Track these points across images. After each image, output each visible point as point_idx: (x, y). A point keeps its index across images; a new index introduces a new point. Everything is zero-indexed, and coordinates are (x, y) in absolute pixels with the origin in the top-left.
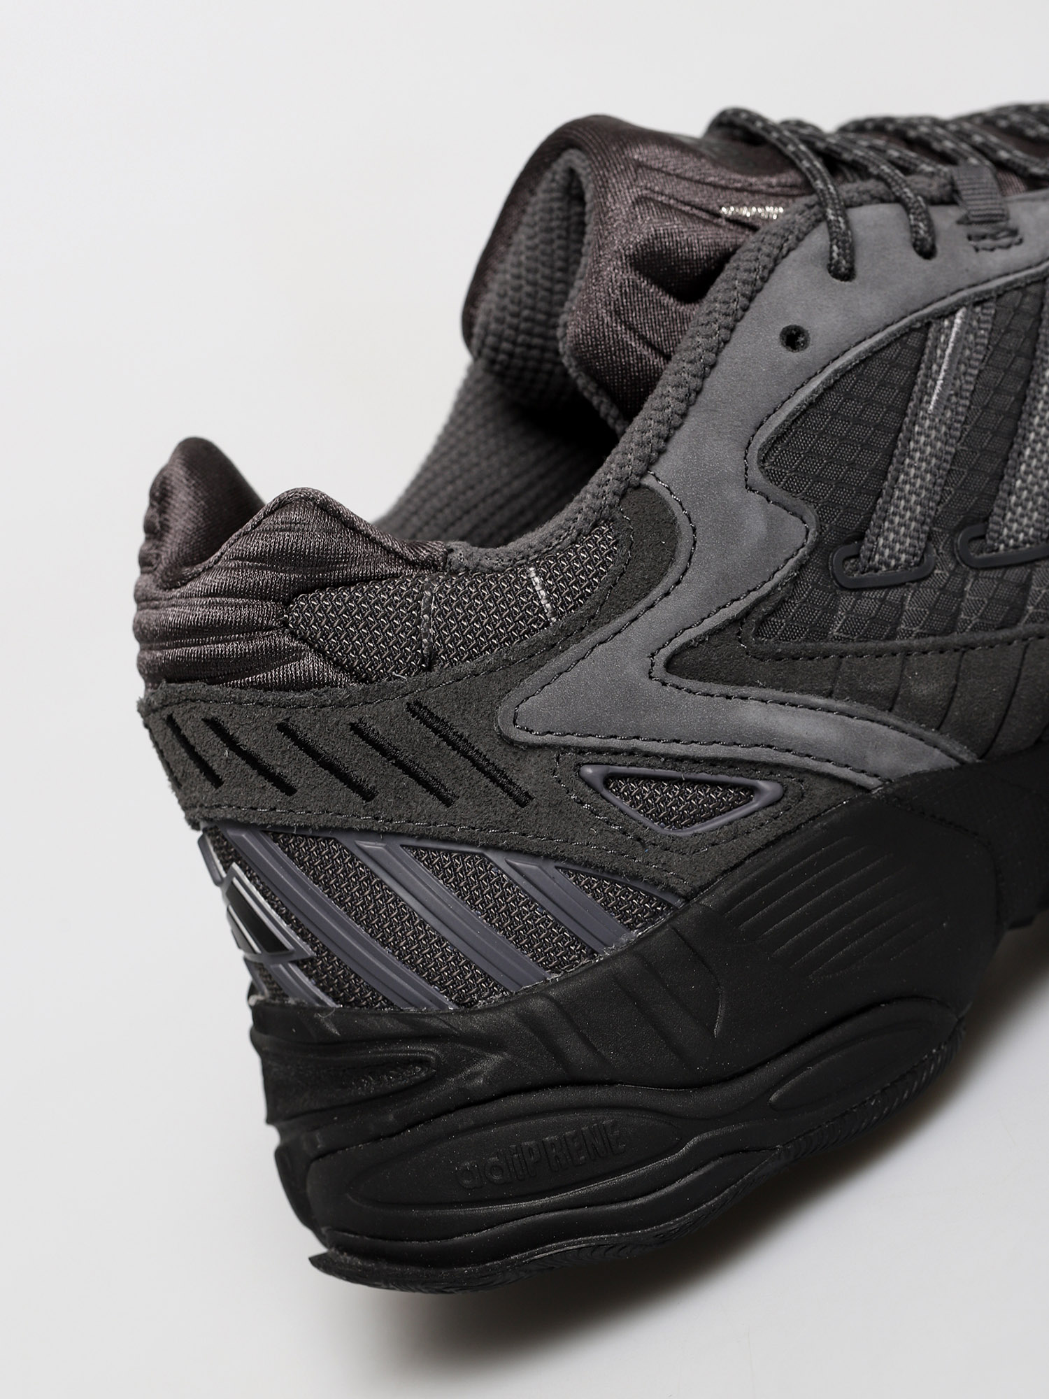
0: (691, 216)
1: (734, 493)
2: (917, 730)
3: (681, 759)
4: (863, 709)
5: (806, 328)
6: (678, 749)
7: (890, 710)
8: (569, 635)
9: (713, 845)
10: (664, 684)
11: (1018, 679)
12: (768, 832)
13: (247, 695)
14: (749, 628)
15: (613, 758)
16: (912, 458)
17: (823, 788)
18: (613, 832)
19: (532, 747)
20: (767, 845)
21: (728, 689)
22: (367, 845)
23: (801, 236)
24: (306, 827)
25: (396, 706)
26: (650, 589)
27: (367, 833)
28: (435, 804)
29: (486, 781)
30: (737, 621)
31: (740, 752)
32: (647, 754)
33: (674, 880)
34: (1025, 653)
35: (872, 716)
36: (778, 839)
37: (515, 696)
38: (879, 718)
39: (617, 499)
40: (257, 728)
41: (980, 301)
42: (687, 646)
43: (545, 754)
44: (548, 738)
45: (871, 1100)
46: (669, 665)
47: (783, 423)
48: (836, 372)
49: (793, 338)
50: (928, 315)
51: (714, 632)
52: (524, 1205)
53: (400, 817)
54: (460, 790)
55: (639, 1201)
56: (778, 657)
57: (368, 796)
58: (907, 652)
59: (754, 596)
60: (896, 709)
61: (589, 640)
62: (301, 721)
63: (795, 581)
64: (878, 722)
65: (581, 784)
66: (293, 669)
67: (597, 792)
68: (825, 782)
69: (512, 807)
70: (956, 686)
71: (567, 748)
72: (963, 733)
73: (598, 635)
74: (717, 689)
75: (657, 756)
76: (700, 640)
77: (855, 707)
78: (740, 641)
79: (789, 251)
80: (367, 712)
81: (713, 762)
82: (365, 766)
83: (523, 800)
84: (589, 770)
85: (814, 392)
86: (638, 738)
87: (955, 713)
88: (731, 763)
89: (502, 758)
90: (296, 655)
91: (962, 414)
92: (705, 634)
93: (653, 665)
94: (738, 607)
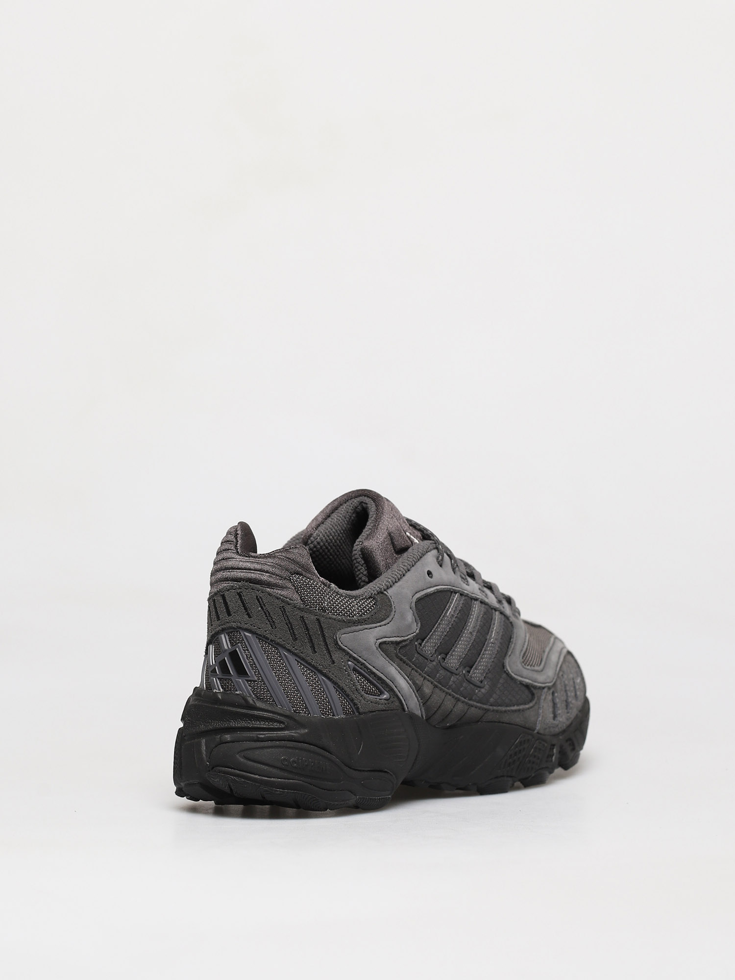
1: (407, 608)
2: (420, 701)
3: (373, 673)
4: (413, 687)
5: (433, 573)
6: (374, 670)
9: (371, 703)
10: (377, 650)
11: (442, 703)
12: (382, 706)
14: (399, 647)
15: (357, 663)
16: (440, 626)
17: (397, 704)
18: (351, 684)
19: (341, 649)
20: (381, 711)
21: (389, 660)
22: (286, 654)
24: (273, 641)
25: (313, 618)
26: (381, 622)
27: (289, 651)
28: (310, 651)
29: (326, 652)
30: (397, 643)
31: (385, 679)
32: (365, 667)
33: (360, 706)
34: (445, 697)
36: (384, 710)
37: (342, 631)
38: (414, 691)
39: (377, 593)
40: (273, 605)
42: (385, 643)
43: (343, 652)
44: (346, 648)
46: (379, 645)
47: (422, 596)
48: (437, 589)
49: (430, 574)
50: (451, 589)
51: (392, 642)
53: (300, 650)
54: (319, 651)
56: (401, 660)
57: (295, 639)
58: (425, 679)
59: (403, 638)
60: (418, 692)
61: (363, 626)
62: (287, 609)
63: (412, 641)
64: (414, 693)
67: (351, 671)
68: (399, 702)
69: (329, 662)
70: (431, 696)
71: (348, 653)
73: (366, 626)
74: (387, 657)
75: (367, 668)
76: (388, 643)
77: (411, 684)
78: (397, 649)
80: (305, 615)
81: (380, 679)
82: (299, 631)
83: (333, 662)
84: (351, 663)
85: (431, 591)
86: (365, 661)
87: (427, 703)
88: (382, 681)
89: (332, 647)
91: (452, 622)
92: (390, 641)
93: (376, 642)
94: (398, 639)
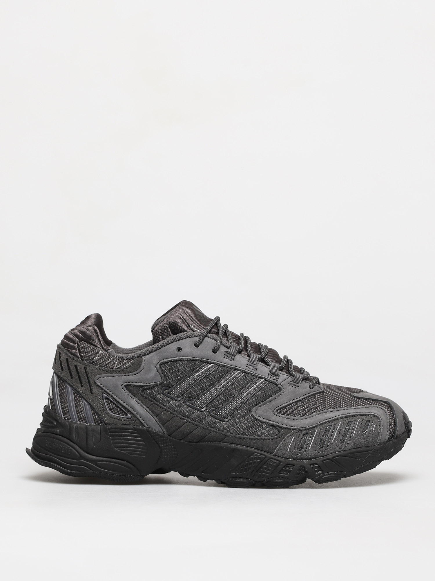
0: (186, 325)
1: (153, 367)
2: (159, 423)
3: (118, 402)
4: (151, 413)
5: (182, 349)
6: (118, 400)
7: (156, 417)
8: (115, 372)
9: (115, 418)
10: (123, 388)
11: (181, 426)
12: (125, 422)
13: (65, 351)
14: (141, 389)
15: (108, 395)
16: (187, 381)
17: (138, 422)
18: (101, 406)
19: (98, 386)
20: (123, 424)
21: (132, 396)
22: (67, 385)
23: (195, 336)
24: (62, 377)
25: (83, 366)
26: (130, 373)
27: (69, 384)
28: (79, 385)
29: (89, 386)
30: (140, 386)
31: (127, 407)
32: (114, 398)
33: (105, 420)
34: (186, 423)
35: (152, 415)
36: (125, 424)
37: (100, 376)
38: (153, 416)
39: (137, 357)
41: (217, 365)
42: (129, 385)
43: (99, 388)
44: (101, 386)
45: (115, 475)
46: (126, 386)
47: (167, 361)
48: (182, 359)
49: (179, 349)
50: (206, 361)
51: (135, 386)
52: (51, 454)
53: (74, 384)
54: (84, 385)
55: (67, 464)
56: (144, 397)
57: (72, 378)
58: (165, 410)
59: (145, 384)
60: (157, 417)
61: (116, 375)
62: (69, 360)
63: (154, 387)
64: (153, 417)
65: (101, 396)
66: (75, 351)
67: (103, 399)
68: (139, 421)
69: (90, 393)
70: (170, 420)
71: (103, 389)
72: (167, 429)
73: (119, 375)
74: (130, 394)
75: (115, 399)
76: (132, 385)
77: (150, 412)
78: (139, 390)
79: (192, 337)
80: (78, 364)
81: (123, 406)
82: (74, 372)
83: (92, 393)
84: (104, 395)
85: (176, 359)
86: (114, 394)
87: (167, 424)
88: (126, 408)
89: (92, 384)
90: (76, 350)
91: (200, 379)
92: (134, 385)
93: (123, 384)
94: (142, 384)
